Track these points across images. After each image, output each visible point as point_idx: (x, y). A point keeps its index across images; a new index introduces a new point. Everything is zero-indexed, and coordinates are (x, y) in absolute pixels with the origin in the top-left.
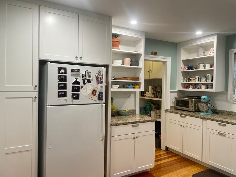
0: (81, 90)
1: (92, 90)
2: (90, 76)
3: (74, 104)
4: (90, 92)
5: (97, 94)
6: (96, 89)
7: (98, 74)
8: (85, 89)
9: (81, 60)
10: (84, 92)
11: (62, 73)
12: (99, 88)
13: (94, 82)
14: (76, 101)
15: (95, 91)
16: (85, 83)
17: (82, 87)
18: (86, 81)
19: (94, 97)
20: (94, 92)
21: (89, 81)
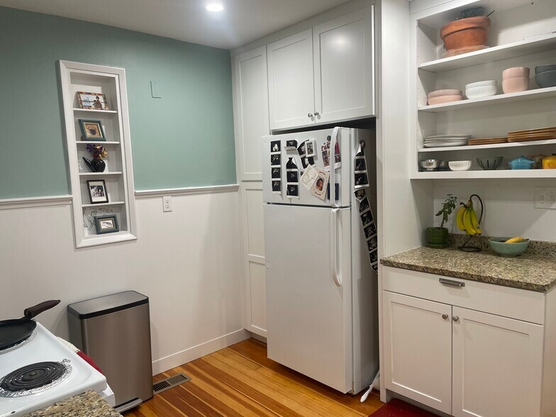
0: (300, 178)
1: (316, 178)
2: (311, 151)
3: (292, 203)
4: (313, 182)
5: (325, 187)
6: (322, 176)
7: (326, 145)
8: (306, 177)
9: (319, 118)
10: (304, 183)
11: (276, 151)
12: (327, 175)
13: (319, 161)
14: (294, 199)
15: (321, 179)
16: (305, 166)
17: (302, 173)
18: (306, 160)
19: (321, 192)
20: (319, 182)
21: (311, 161)
